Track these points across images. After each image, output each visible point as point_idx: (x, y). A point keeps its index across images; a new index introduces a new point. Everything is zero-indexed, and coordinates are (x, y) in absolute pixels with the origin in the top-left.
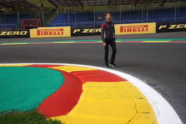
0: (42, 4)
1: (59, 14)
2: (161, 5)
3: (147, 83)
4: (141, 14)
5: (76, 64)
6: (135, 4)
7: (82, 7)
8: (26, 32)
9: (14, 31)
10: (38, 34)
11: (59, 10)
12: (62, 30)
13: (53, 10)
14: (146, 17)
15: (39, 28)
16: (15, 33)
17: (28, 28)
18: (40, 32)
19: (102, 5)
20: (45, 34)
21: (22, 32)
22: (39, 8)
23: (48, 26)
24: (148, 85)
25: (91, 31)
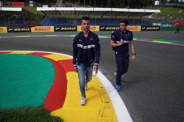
0: (38, 14)
1: (47, 19)
2: (101, 17)
3: (102, 72)
4: (92, 21)
5: (64, 54)
6: (89, 15)
7: (60, 15)
8: (29, 29)
9: (22, 28)
10: (36, 30)
11: (47, 17)
12: (49, 28)
13: (44, 17)
14: (94, 22)
15: (36, 27)
16: (22, 29)
17: (30, 27)
18: (37, 29)
19: (71, 14)
20: (39, 30)
21: (26, 29)
22: (36, 15)
23: (41, 26)
24: (103, 75)
25: (65, 29)
